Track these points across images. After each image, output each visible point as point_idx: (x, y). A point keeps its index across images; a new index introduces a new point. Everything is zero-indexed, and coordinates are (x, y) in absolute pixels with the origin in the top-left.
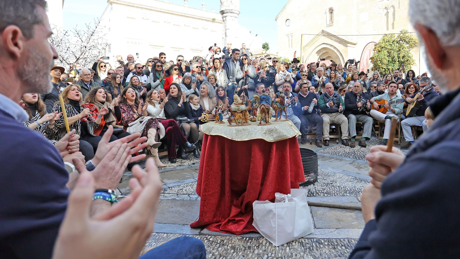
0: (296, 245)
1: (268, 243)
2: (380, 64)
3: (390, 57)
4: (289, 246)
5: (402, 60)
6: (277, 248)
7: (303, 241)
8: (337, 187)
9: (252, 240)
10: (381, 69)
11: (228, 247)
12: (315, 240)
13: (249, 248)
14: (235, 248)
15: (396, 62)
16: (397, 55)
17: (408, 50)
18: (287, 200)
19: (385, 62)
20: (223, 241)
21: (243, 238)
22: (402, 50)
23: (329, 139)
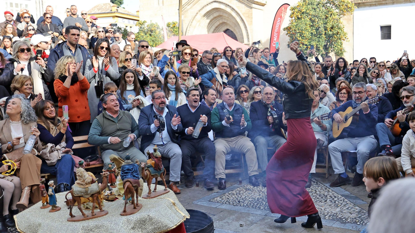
2: (300, 39)
3: (313, 28)
5: (330, 32)
10: (301, 45)
15: (321, 34)
16: (323, 25)
17: (337, 17)
19: (307, 34)
22: (329, 17)
23: (224, 177)
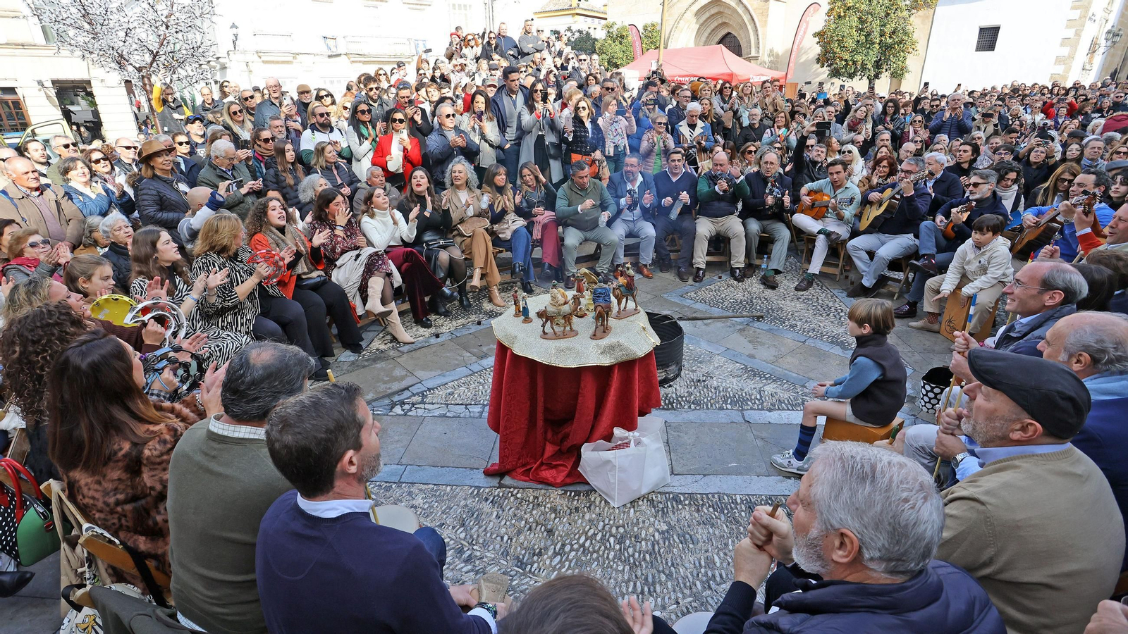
0: (644, 505)
1: (603, 502)
3: (862, 33)
4: (634, 507)
5: (888, 39)
6: (617, 511)
7: (654, 498)
8: (713, 390)
9: (579, 495)
10: (839, 61)
11: (547, 510)
12: (671, 496)
13: (577, 509)
14: (556, 510)
15: (873, 43)
16: (878, 28)
17: (905, 13)
18: (632, 444)
20: (537, 498)
21: (566, 492)
22: (892, 14)
23: (703, 266)
